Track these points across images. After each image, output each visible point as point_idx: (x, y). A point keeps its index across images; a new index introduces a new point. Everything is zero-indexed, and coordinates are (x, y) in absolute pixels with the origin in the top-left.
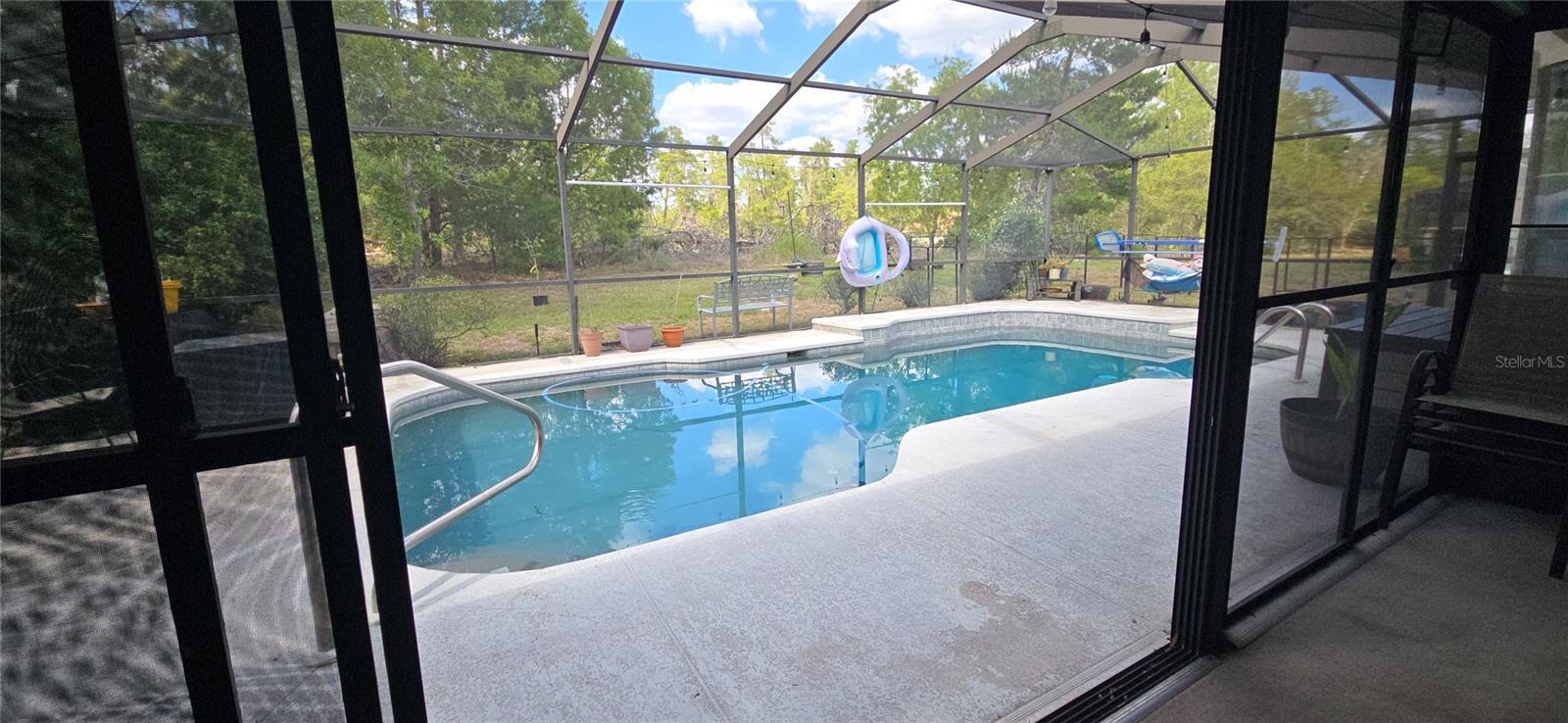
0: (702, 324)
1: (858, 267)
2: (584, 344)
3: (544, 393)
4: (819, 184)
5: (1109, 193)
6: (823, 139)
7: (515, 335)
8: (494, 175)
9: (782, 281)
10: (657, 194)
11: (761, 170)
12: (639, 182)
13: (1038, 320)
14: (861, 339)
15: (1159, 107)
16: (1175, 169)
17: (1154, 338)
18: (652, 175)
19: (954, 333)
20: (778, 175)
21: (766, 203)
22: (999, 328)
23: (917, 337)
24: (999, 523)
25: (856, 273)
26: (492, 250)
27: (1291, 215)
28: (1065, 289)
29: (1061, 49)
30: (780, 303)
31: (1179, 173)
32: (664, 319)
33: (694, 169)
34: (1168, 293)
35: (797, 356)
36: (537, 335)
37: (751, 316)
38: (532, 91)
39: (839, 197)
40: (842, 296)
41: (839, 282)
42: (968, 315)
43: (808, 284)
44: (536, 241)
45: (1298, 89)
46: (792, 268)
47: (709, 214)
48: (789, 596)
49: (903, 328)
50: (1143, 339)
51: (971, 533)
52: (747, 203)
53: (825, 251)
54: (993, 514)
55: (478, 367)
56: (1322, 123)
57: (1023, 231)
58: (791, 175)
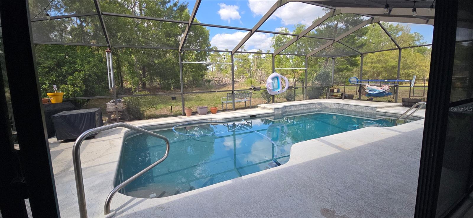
0: (223, 106)
1: (272, 89)
2: (186, 113)
3: (173, 128)
4: (258, 63)
5: (350, 65)
6: (260, 50)
7: (166, 109)
8: (161, 60)
9: (248, 93)
10: (210, 66)
11: (241, 59)
12: (204, 62)
13: (331, 105)
14: (274, 111)
15: (365, 39)
16: (371, 58)
17: (371, 112)
18: (208, 61)
19: (303, 110)
20: (246, 60)
21: (242, 69)
22: (318, 108)
23: (291, 111)
24: (331, 183)
25: (272, 90)
26: (161, 83)
27: (409, 72)
28: (338, 95)
29: (334, 21)
30: (247, 100)
31: (372, 59)
32: (211, 104)
33: (221, 59)
34: (374, 97)
35: (253, 117)
36: (172, 110)
37: (238, 104)
38: (173, 35)
39: (264, 67)
40: (267, 98)
41: (266, 93)
42: (308, 104)
43: (256, 93)
44: (173, 80)
45: (410, 33)
46: (251, 89)
47: (225, 72)
48: (255, 212)
49: (287, 108)
50: (367, 112)
51: (321, 187)
52: (236, 69)
53: (261, 83)
54: (328, 179)
55: (153, 120)
56: (418, 43)
57: (324, 77)
58: (250, 61)
